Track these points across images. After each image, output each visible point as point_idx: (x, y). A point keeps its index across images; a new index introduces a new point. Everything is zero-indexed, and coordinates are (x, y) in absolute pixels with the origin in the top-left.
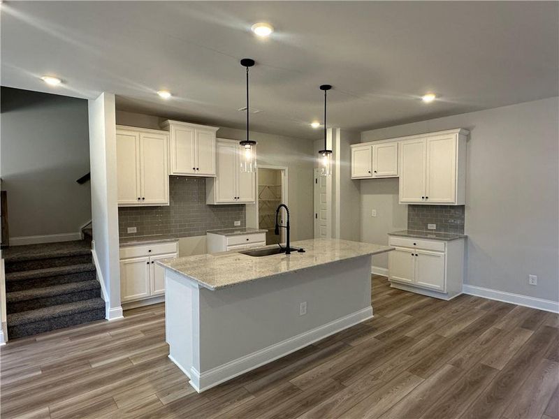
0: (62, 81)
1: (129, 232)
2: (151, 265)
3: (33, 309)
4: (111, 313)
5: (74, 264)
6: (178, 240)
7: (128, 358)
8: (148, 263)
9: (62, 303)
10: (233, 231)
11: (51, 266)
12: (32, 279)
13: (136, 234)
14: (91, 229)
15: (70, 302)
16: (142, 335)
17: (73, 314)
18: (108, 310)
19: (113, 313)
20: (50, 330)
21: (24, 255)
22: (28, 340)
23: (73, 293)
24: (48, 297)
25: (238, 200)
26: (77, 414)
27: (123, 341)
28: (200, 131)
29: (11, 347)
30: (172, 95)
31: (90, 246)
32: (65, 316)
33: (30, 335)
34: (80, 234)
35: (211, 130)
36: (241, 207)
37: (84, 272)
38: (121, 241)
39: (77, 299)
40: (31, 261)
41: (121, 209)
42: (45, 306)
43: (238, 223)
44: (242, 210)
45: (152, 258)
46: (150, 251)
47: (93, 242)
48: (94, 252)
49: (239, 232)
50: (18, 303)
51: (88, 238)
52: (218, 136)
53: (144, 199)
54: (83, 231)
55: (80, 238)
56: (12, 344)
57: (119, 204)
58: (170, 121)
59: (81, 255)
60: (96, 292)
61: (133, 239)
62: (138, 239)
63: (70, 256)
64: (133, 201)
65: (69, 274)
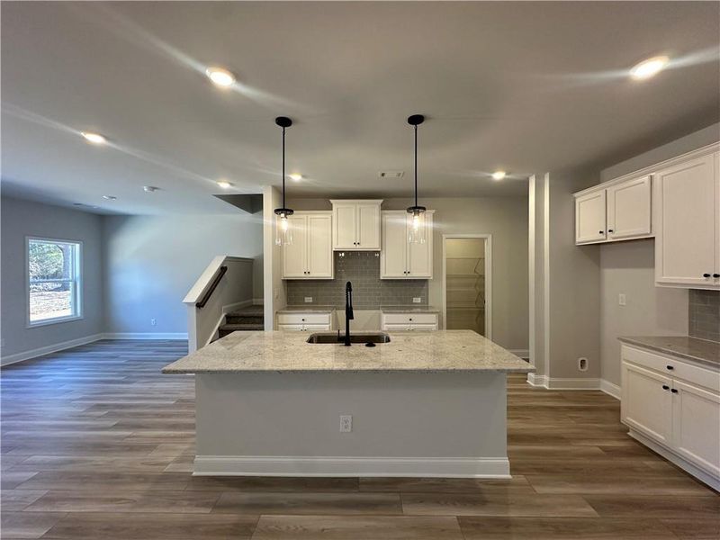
0: (231, 184)
1: (306, 301)
6: (330, 313)
10: (411, 308)
13: (312, 303)
25: (409, 275)
28: (362, 206)
30: (303, 176)
35: (375, 203)
36: (422, 283)
43: (418, 300)
44: (423, 286)
49: (419, 310)
52: (384, 207)
53: (309, 272)
58: (332, 201)
61: (309, 308)
62: (314, 308)
64: (299, 275)
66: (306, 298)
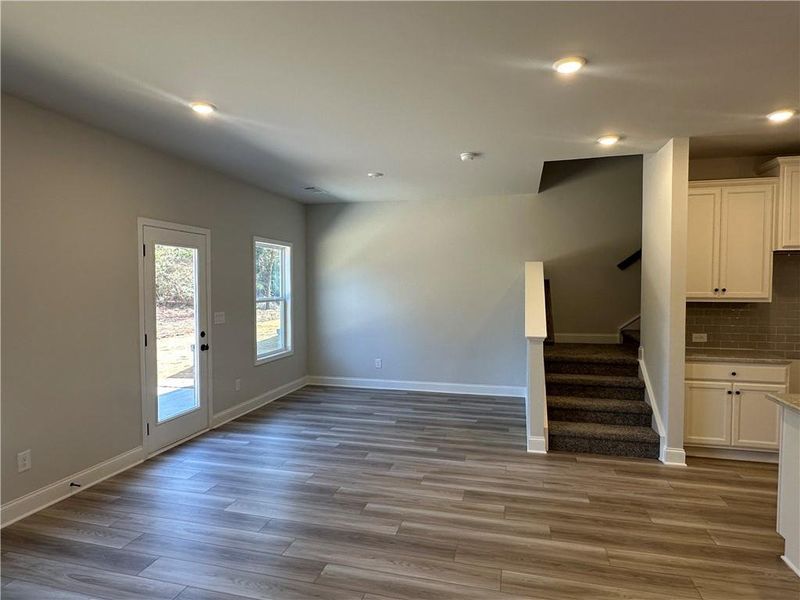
1: (694, 340)
2: (734, 396)
3: (571, 421)
4: (667, 453)
5: (617, 375)
6: (789, 363)
7: (705, 530)
8: (730, 393)
9: (603, 422)
11: (589, 374)
12: (570, 385)
13: (705, 344)
14: (639, 331)
15: (612, 423)
16: (722, 504)
17: (618, 440)
18: (664, 448)
19: (671, 456)
20: (589, 451)
21: (563, 355)
22: (567, 456)
23: (616, 413)
24: (586, 411)
26: (643, 575)
27: (693, 501)
29: (553, 459)
31: (636, 354)
32: (607, 440)
33: (569, 451)
34: (618, 335)
37: (629, 387)
38: (688, 352)
39: (621, 421)
40: (568, 363)
41: (690, 305)
42: (584, 421)
45: (737, 386)
46: (734, 374)
47: (642, 349)
48: (642, 362)
50: (558, 409)
51: (631, 342)
53: (724, 290)
54: (623, 332)
55: (618, 342)
56: (552, 455)
57: (687, 298)
58: (780, 159)
59: (624, 365)
60: (645, 418)
61: (700, 352)
62: (705, 352)
63: (612, 364)
64: (706, 294)
65: (611, 386)
66: (694, 335)
